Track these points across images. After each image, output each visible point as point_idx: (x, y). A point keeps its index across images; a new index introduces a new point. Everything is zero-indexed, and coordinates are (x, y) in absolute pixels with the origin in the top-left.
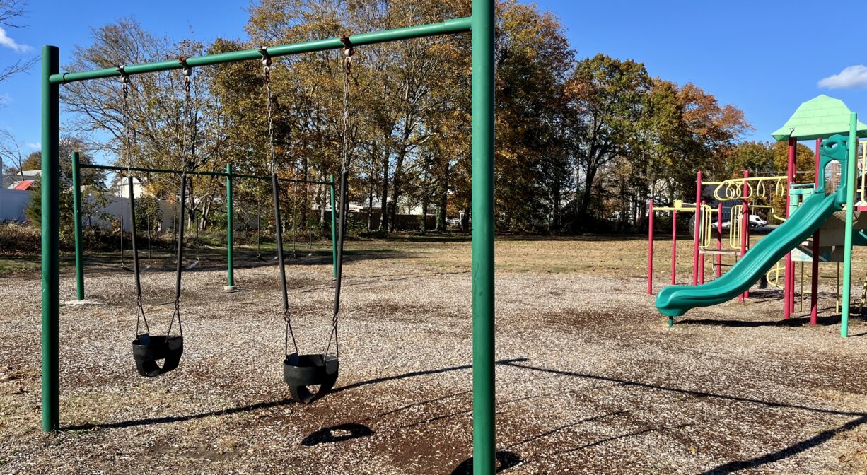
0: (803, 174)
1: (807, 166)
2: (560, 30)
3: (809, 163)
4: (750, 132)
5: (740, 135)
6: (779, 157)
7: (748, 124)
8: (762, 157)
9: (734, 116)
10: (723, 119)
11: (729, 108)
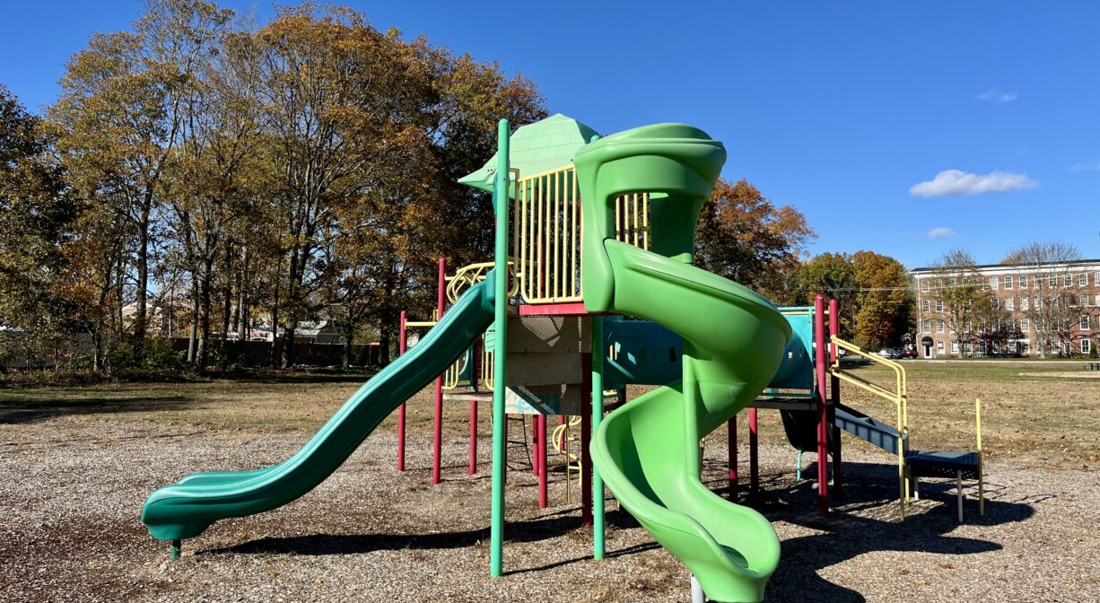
0: (890, 292)
1: (893, 282)
2: (537, 100)
3: (895, 279)
4: (811, 240)
5: (800, 244)
6: (860, 271)
7: (809, 230)
8: (841, 272)
9: (793, 221)
10: (780, 224)
11: (789, 211)
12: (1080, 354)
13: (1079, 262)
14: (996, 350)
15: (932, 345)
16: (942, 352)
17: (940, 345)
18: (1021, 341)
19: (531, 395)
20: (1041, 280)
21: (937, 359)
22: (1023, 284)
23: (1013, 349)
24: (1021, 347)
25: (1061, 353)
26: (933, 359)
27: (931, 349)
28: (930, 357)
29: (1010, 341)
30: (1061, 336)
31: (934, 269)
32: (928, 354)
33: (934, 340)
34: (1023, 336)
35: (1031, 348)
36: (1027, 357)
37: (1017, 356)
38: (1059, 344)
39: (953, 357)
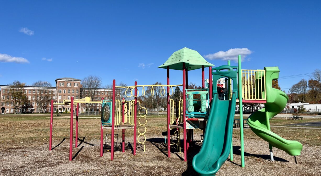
12: (49, 112)
13: (51, 87)
14: (25, 111)
15: (5, 110)
16: (8, 112)
17: (7, 110)
18: (32, 108)
19: (192, 123)
20: (41, 91)
21: (6, 114)
22: (34, 92)
23: (30, 111)
24: (32, 110)
25: (43, 112)
26: (5, 114)
27: (4, 111)
28: (4, 114)
29: (29, 108)
30: (43, 107)
31: (10, 86)
32: (3, 113)
33: (5, 109)
34: (33, 107)
35: (35, 110)
36: (34, 113)
37: (31, 113)
38: (42, 109)
39: (11, 114)
